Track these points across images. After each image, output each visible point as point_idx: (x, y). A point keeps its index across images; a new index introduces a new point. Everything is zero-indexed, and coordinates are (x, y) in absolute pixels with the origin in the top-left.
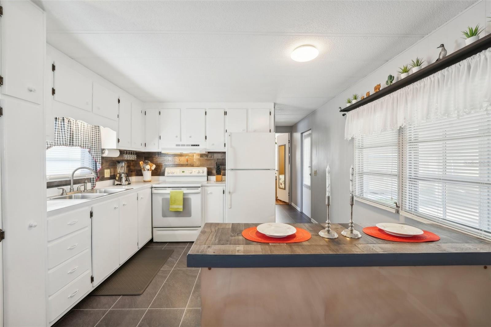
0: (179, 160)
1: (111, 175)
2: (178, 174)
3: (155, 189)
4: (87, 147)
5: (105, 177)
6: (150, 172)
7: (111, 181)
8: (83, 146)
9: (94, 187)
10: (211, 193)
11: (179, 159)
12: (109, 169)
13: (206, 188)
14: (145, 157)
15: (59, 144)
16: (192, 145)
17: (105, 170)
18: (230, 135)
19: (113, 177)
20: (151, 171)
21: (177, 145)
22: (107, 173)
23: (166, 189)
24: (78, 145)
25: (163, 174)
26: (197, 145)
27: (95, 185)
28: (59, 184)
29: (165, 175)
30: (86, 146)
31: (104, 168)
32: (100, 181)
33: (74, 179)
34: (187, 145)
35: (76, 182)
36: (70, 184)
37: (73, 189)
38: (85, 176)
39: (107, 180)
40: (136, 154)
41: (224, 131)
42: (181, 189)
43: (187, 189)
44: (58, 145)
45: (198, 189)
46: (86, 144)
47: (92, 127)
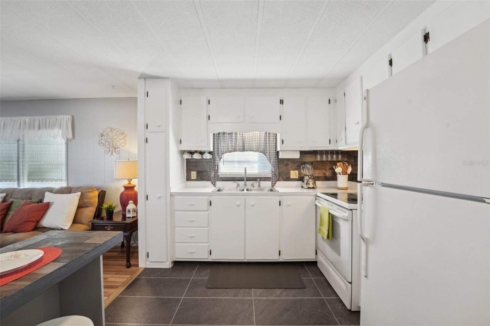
1: (301, 177)
4: (259, 151)
5: (291, 177)
6: (346, 177)
7: (300, 183)
9: (273, 185)
12: (297, 170)
14: (354, 157)
17: (291, 171)
19: (301, 179)
22: (294, 174)
23: (324, 202)
31: (290, 169)
32: (283, 181)
33: (247, 176)
35: (249, 179)
36: (244, 181)
38: (262, 175)
39: (294, 181)
40: (341, 154)
43: (337, 208)
45: (346, 212)
47: (265, 133)
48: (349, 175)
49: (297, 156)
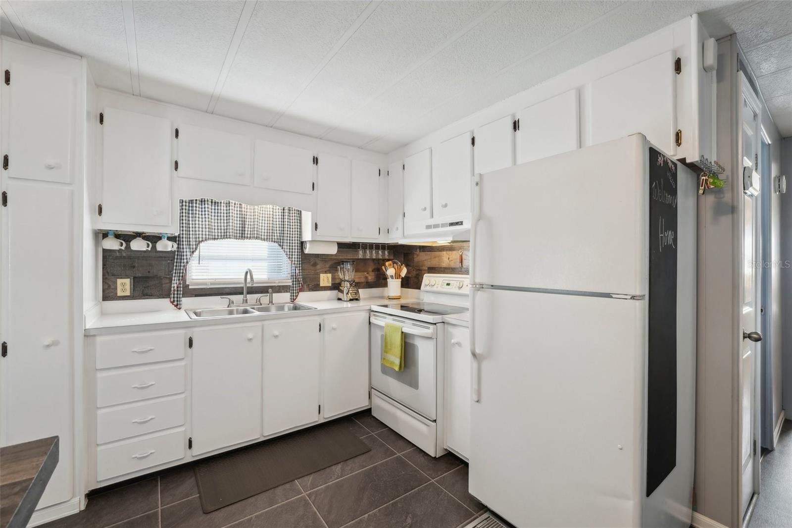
0: (449, 259)
1: (335, 284)
2: (440, 289)
3: (375, 315)
4: (271, 240)
5: (322, 284)
6: (398, 282)
7: (333, 293)
8: (267, 239)
9: (293, 299)
11: (448, 256)
12: (330, 273)
14: (404, 254)
16: (452, 224)
17: (321, 275)
20: (400, 280)
21: (428, 227)
22: (326, 279)
23: (385, 318)
25: (418, 286)
26: (457, 224)
27: (295, 297)
28: (232, 292)
29: (421, 288)
30: (269, 239)
31: (320, 270)
32: (309, 291)
33: (248, 285)
34: (443, 225)
36: (242, 293)
38: (275, 283)
39: (325, 290)
42: (403, 322)
43: (414, 325)
44: (221, 238)
45: (428, 328)
47: (282, 208)
48: (402, 278)
49: (333, 250)
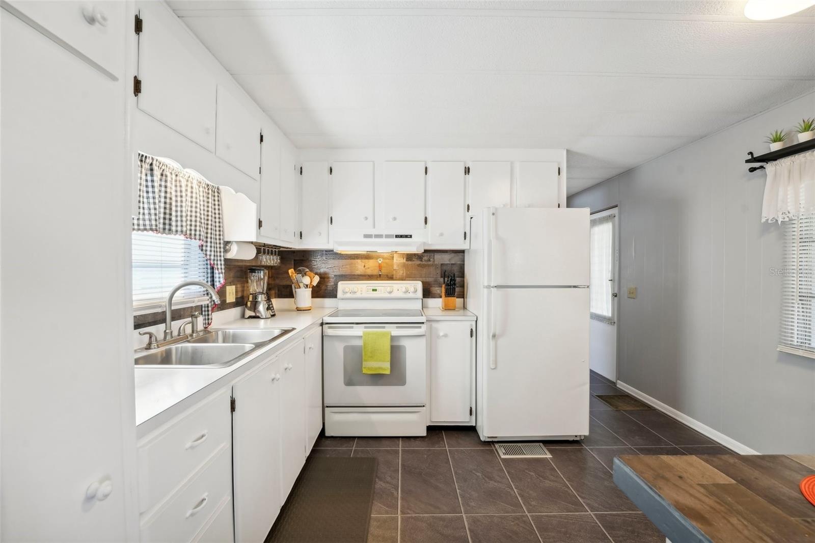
0: (364, 266)
1: (238, 298)
2: (365, 295)
3: (330, 328)
4: (197, 237)
5: (227, 300)
6: (309, 291)
7: (236, 311)
8: (191, 234)
9: (208, 324)
10: (446, 336)
11: (363, 264)
12: (234, 285)
13: (435, 325)
14: (295, 260)
15: (142, 227)
16: (397, 236)
17: (227, 287)
18: (493, 214)
19: (240, 302)
20: (311, 289)
21: (366, 236)
22: (231, 294)
23: (352, 327)
24: (182, 231)
25: (333, 294)
26: (406, 236)
27: (210, 322)
28: (141, 323)
29: (338, 297)
30: (195, 235)
31: (228, 282)
32: (218, 311)
33: (173, 308)
34: (388, 236)
35: (177, 315)
36: (163, 321)
37: (172, 332)
39: (230, 308)
40: (279, 255)
41: (465, 207)
42: (384, 327)
43: (397, 327)
44: (139, 230)
45: (420, 327)
46: (195, 230)
49: (253, 254)
